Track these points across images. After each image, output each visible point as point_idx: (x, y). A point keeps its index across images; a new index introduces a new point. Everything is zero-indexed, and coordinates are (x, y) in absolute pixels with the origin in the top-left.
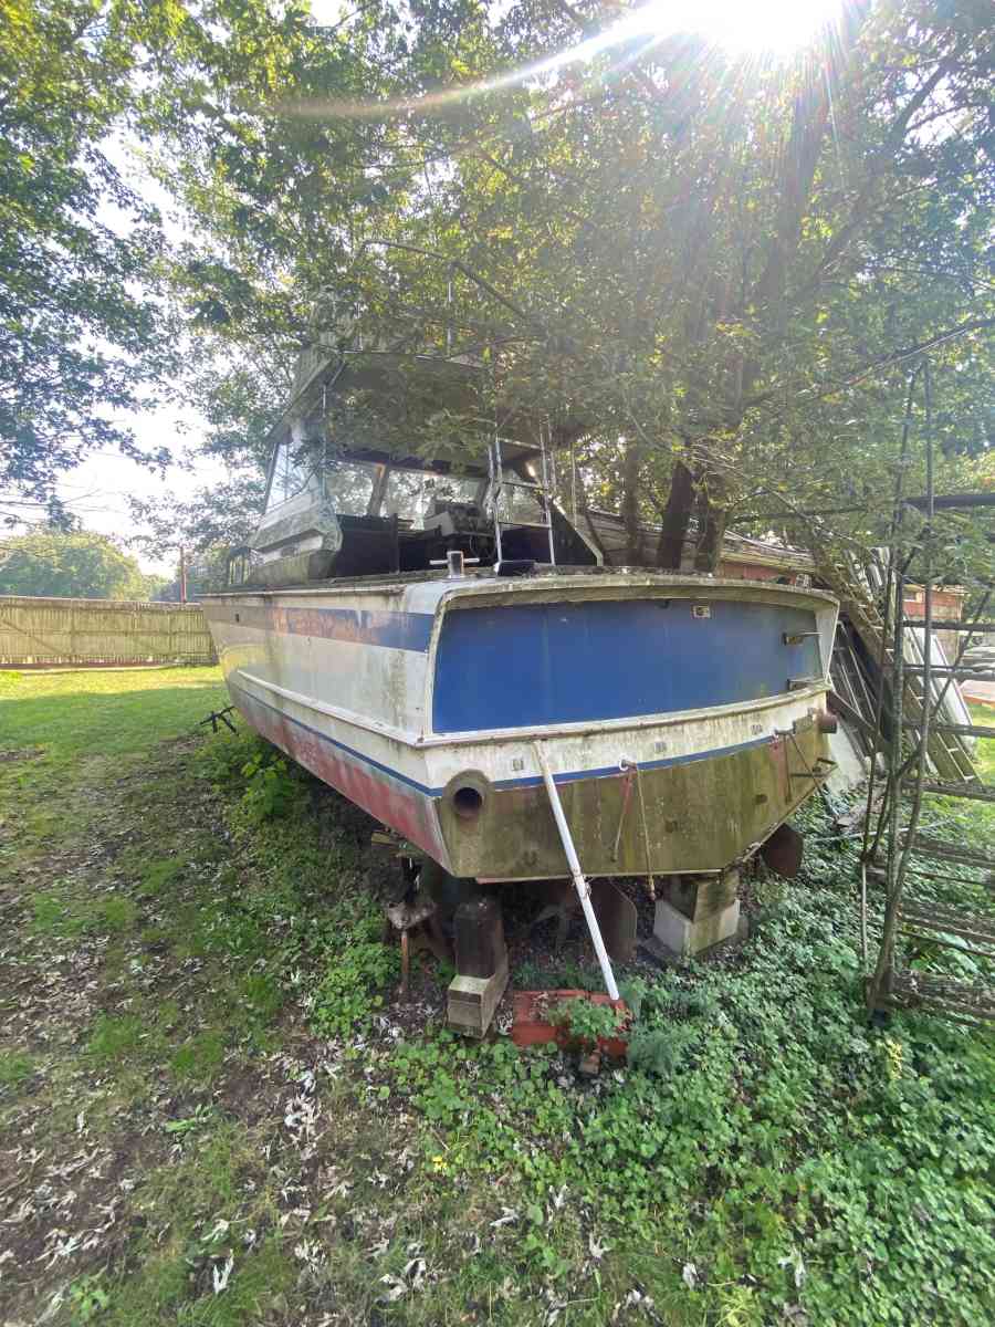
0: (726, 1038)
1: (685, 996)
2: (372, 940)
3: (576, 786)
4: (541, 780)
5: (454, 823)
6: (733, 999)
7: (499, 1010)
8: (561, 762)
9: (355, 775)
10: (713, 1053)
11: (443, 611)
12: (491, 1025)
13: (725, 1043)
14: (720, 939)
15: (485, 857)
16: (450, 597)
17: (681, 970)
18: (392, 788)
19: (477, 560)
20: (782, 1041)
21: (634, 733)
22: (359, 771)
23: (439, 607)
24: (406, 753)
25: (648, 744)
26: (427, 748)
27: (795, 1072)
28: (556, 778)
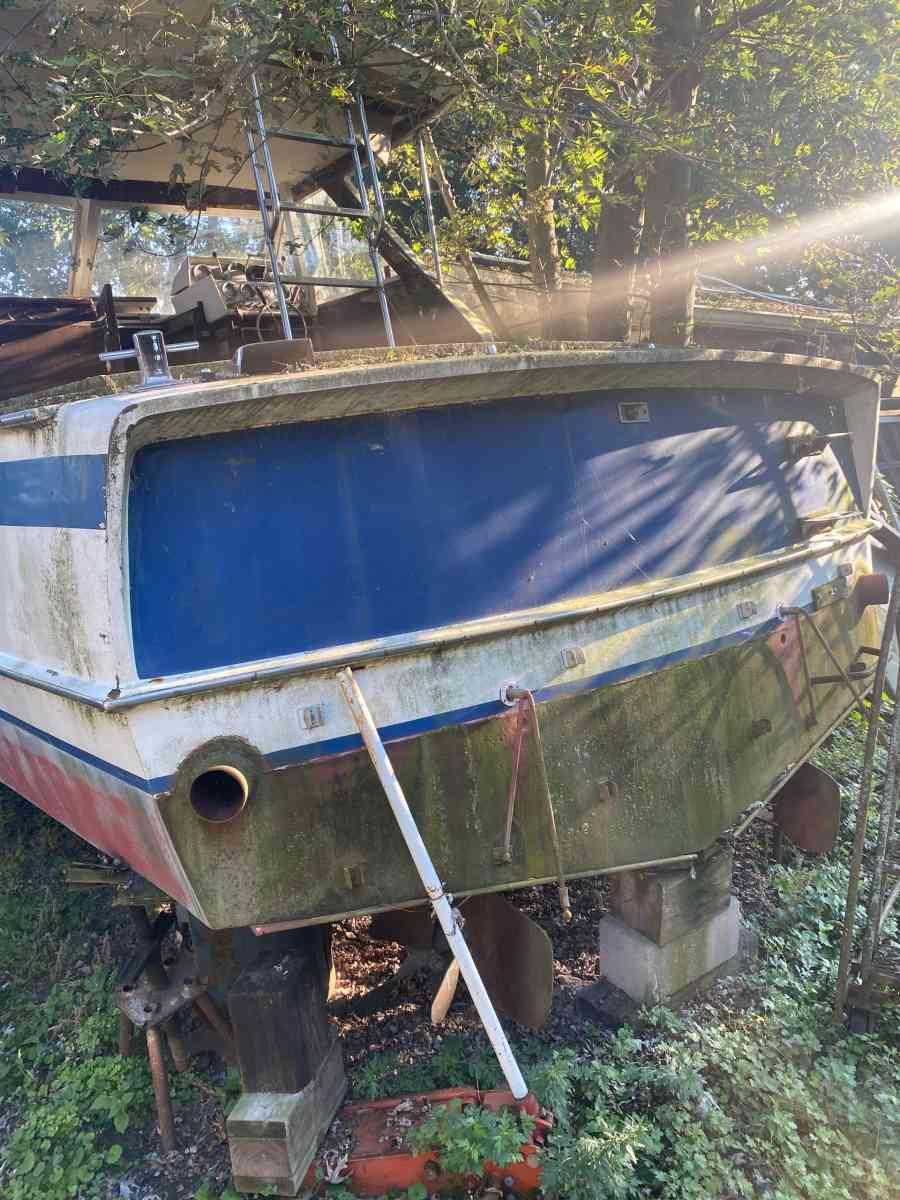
0: (711, 1134)
1: (648, 1072)
2: (107, 1048)
3: (426, 743)
4: (357, 740)
5: (201, 836)
6: (726, 1067)
7: (327, 1140)
8: (392, 702)
9: (40, 768)
10: (689, 1165)
11: (122, 445)
12: (312, 1168)
13: (708, 1146)
14: (710, 967)
15: (266, 888)
16: (133, 418)
17: (643, 1030)
18: (95, 786)
19: (194, 345)
20: (804, 1127)
21: (525, 638)
22: (44, 761)
23: (113, 439)
24: (100, 719)
25: (551, 655)
26: (130, 707)
27: (827, 1178)
28: (384, 733)
